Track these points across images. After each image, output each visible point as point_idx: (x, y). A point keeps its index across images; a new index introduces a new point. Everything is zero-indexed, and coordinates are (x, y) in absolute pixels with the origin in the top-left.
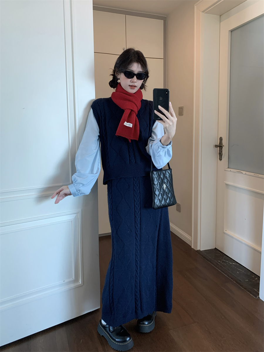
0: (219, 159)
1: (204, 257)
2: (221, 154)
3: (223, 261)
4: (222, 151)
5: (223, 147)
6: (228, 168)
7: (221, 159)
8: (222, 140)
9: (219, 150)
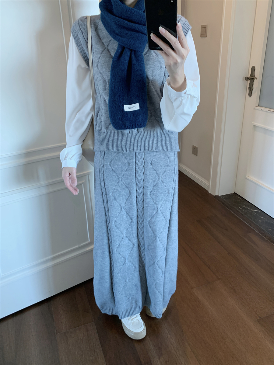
0: (249, 94)
1: (223, 204)
2: (251, 89)
3: (244, 208)
4: (253, 85)
5: (255, 80)
6: (258, 106)
7: (250, 95)
8: (255, 70)
9: (250, 84)
